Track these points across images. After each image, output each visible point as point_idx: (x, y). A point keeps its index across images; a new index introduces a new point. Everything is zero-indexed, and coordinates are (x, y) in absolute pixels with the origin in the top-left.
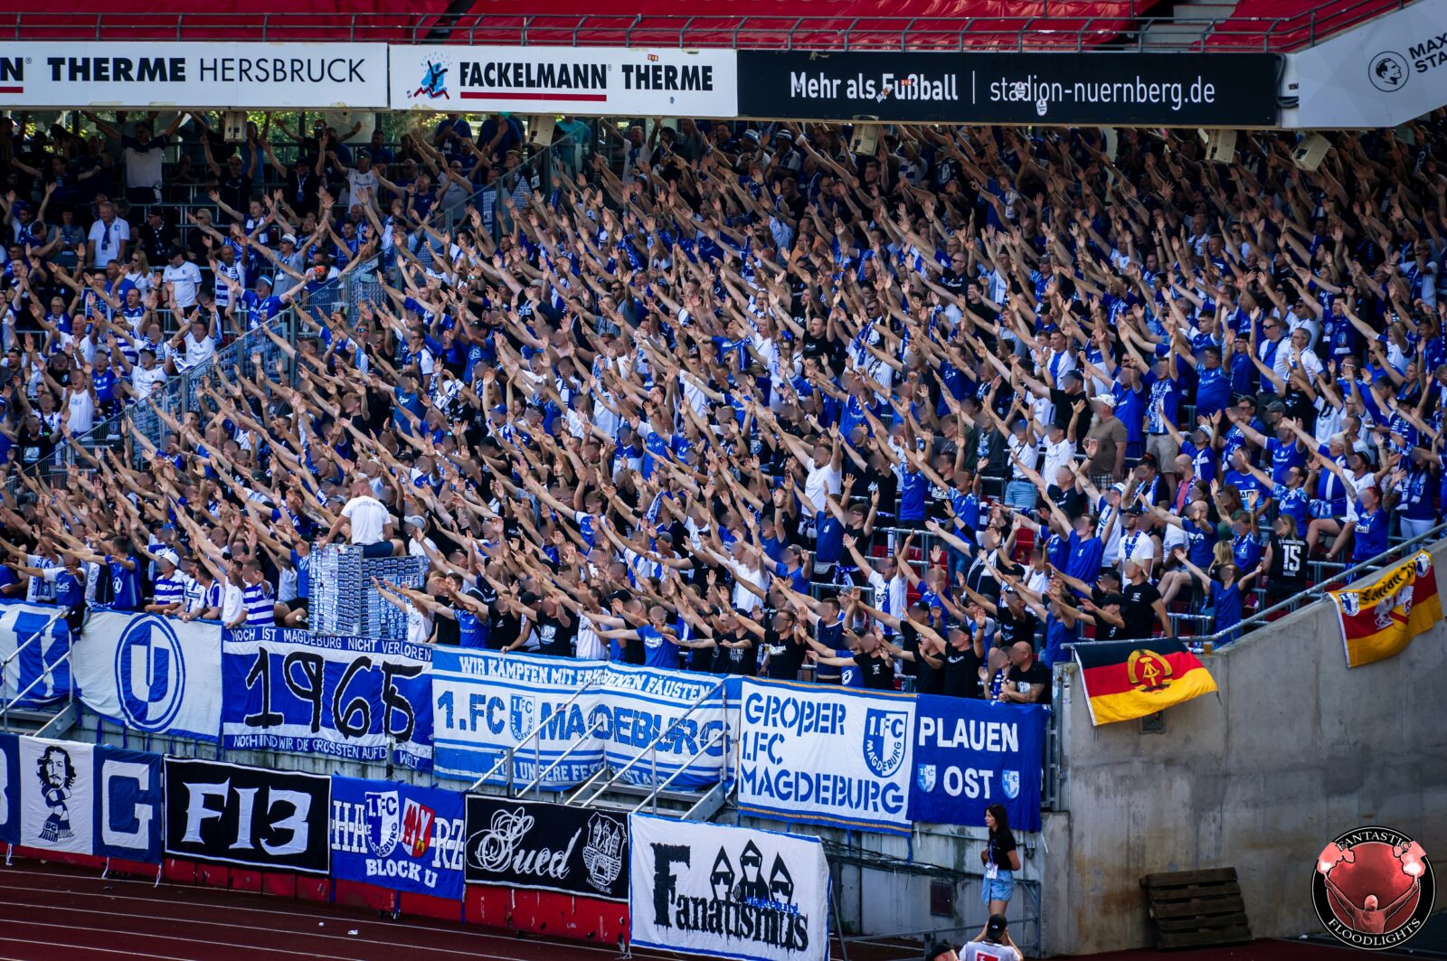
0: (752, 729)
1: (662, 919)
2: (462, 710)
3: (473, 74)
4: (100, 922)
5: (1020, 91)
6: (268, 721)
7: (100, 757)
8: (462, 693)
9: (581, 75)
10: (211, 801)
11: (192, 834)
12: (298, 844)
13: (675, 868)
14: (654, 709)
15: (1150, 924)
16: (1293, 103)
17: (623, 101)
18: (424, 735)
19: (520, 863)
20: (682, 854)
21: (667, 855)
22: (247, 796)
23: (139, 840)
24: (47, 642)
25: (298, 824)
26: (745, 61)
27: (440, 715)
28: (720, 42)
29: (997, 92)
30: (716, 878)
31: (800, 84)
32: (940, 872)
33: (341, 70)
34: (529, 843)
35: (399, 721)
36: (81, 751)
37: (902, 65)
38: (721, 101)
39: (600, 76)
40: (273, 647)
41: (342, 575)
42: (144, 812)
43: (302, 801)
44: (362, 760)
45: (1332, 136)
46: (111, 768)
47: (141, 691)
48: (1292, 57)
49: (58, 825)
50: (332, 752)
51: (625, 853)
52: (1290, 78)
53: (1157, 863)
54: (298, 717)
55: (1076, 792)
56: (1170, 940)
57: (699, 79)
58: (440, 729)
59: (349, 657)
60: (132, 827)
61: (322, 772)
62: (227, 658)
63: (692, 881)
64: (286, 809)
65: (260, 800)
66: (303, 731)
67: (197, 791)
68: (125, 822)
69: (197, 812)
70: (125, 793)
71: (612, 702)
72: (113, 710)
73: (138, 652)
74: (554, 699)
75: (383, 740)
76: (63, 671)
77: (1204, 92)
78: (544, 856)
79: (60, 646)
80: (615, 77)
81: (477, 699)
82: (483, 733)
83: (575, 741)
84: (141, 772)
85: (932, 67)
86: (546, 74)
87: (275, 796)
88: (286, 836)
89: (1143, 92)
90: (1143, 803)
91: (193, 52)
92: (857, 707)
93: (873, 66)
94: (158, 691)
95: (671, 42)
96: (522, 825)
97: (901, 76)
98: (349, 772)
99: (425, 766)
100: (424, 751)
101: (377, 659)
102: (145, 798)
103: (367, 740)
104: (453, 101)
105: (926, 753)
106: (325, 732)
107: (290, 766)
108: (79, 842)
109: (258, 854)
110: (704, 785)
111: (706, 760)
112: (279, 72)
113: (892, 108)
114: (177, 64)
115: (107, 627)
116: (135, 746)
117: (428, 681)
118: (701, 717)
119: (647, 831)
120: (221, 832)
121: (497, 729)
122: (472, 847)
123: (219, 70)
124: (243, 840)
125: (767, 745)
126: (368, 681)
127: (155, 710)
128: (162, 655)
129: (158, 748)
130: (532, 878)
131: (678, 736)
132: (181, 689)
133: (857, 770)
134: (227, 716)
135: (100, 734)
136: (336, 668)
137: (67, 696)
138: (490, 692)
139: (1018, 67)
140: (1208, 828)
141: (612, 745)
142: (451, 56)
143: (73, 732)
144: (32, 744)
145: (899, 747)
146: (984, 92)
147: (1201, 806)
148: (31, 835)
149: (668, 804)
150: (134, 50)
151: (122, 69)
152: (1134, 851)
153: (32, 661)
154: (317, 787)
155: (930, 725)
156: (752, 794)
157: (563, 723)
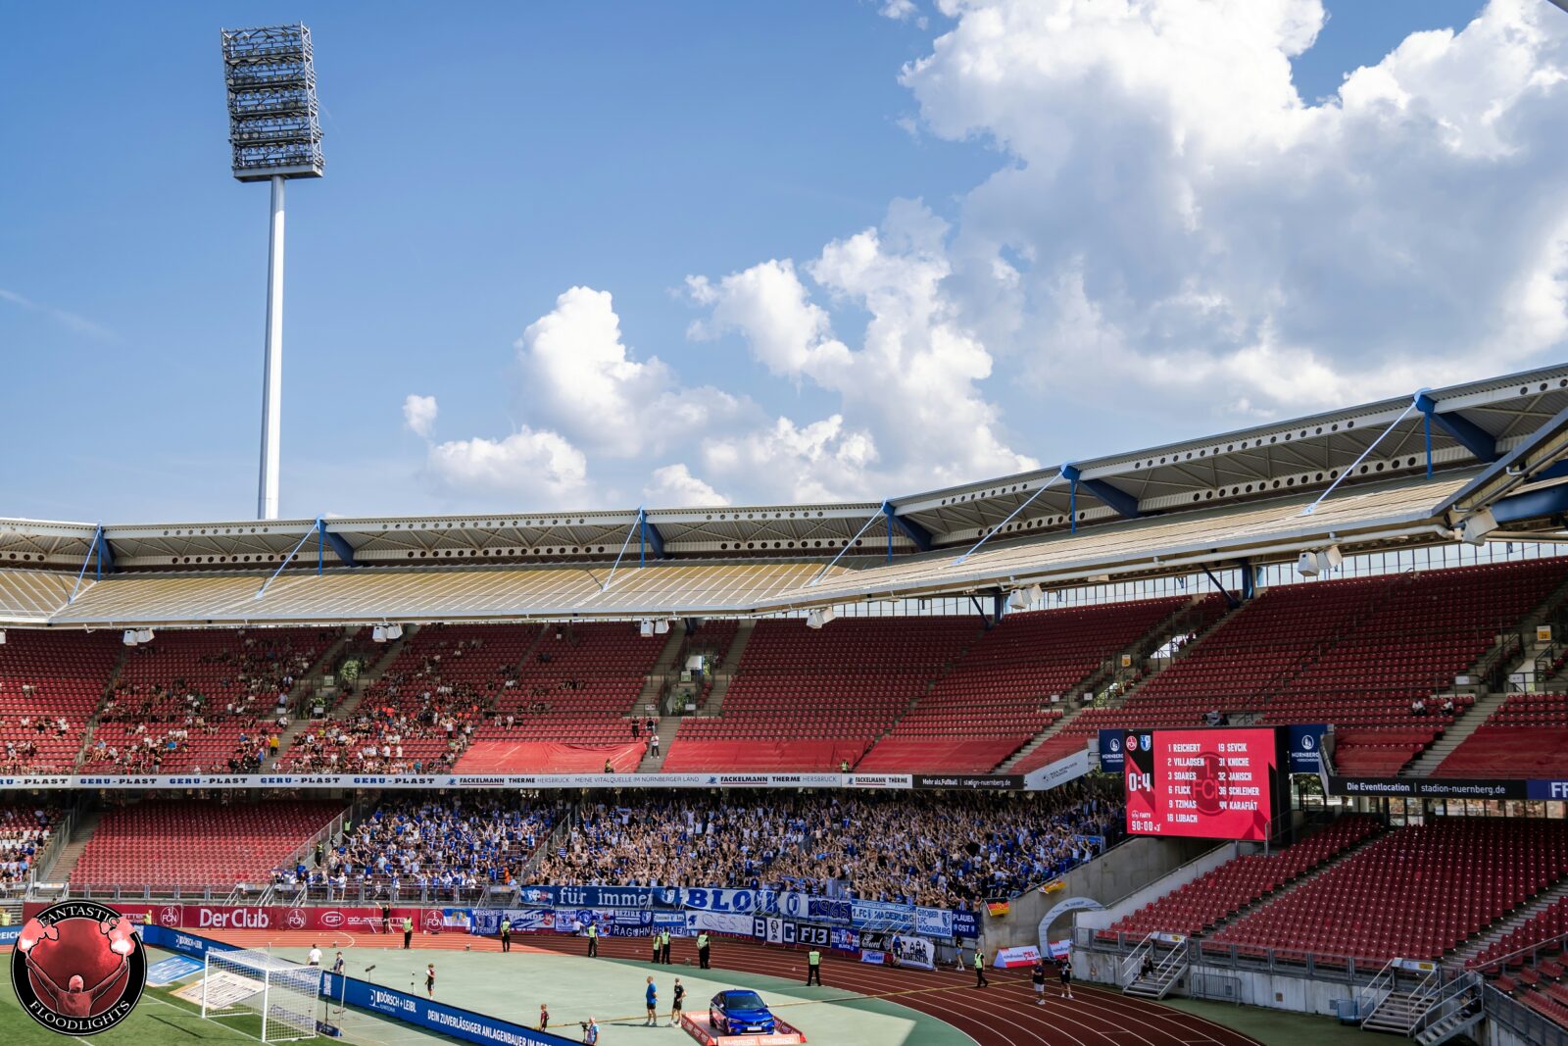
0: (920, 917)
2: (857, 912)
3: (858, 780)
4: (786, 958)
5: (970, 783)
6: (818, 915)
7: (784, 922)
8: (858, 909)
9: (880, 780)
10: (807, 932)
11: (803, 939)
12: (824, 941)
14: (899, 913)
16: (1027, 785)
17: (889, 785)
18: (850, 918)
19: (870, 945)
22: (814, 931)
23: (792, 940)
24: (772, 898)
25: (824, 937)
26: (914, 776)
27: (853, 914)
28: (908, 773)
29: (966, 783)
30: (911, 948)
31: (925, 782)
33: (832, 779)
34: (872, 941)
35: (845, 915)
36: (780, 921)
37: (946, 778)
38: (909, 785)
39: (884, 780)
40: (819, 899)
41: (833, 884)
42: (793, 934)
43: (825, 932)
44: (837, 923)
45: (1035, 792)
46: (786, 925)
47: (791, 908)
48: (1026, 776)
49: (775, 937)
50: (831, 922)
52: (1026, 780)
54: (823, 913)
55: (986, 930)
57: (904, 780)
58: (853, 917)
59: (834, 901)
60: (791, 937)
61: (829, 926)
62: (809, 902)
64: (822, 934)
65: (817, 932)
66: (825, 917)
67: (804, 930)
68: (789, 936)
69: (804, 934)
70: (789, 930)
71: (889, 911)
72: (786, 913)
73: (791, 900)
74: (878, 911)
75: (842, 919)
76: (776, 905)
77: (1008, 783)
78: (875, 943)
79: (775, 899)
80: (887, 780)
81: (861, 910)
82: (862, 917)
83: (882, 919)
84: (792, 926)
85: (952, 778)
86: (873, 780)
87: (819, 931)
88: (822, 939)
89: (995, 783)
90: (1000, 933)
91: (802, 775)
92: (941, 913)
93: (940, 778)
94: (795, 909)
95: (899, 773)
96: (871, 937)
97: (946, 780)
98: (835, 926)
99: (850, 925)
100: (850, 921)
101: (840, 902)
102: (793, 931)
103: (838, 919)
104: (854, 785)
105: (955, 922)
106: (830, 917)
107: (822, 925)
108: (779, 941)
111: (909, 923)
112: (820, 780)
113: (944, 786)
114: (799, 778)
115: (785, 895)
116: (791, 920)
117: (850, 906)
118: (908, 914)
120: (808, 939)
121: (865, 917)
122: (861, 941)
123: (807, 779)
124: (813, 940)
125: (923, 920)
126: (838, 906)
127: (794, 913)
128: (796, 901)
129: (795, 921)
131: (905, 918)
132: (800, 908)
133: (942, 926)
134: (810, 913)
135: (783, 918)
136: (831, 904)
137: (777, 910)
138: (864, 909)
139: (969, 778)
140: (1014, 938)
141: (889, 920)
142: (854, 776)
143: (778, 917)
144: (770, 920)
145: (949, 920)
146: (963, 783)
147: (1012, 933)
148: (769, 939)
150: (790, 775)
151: (787, 779)
152: (998, 942)
153: (769, 902)
154: (828, 929)
155: (956, 916)
156: (919, 931)
157: (879, 916)
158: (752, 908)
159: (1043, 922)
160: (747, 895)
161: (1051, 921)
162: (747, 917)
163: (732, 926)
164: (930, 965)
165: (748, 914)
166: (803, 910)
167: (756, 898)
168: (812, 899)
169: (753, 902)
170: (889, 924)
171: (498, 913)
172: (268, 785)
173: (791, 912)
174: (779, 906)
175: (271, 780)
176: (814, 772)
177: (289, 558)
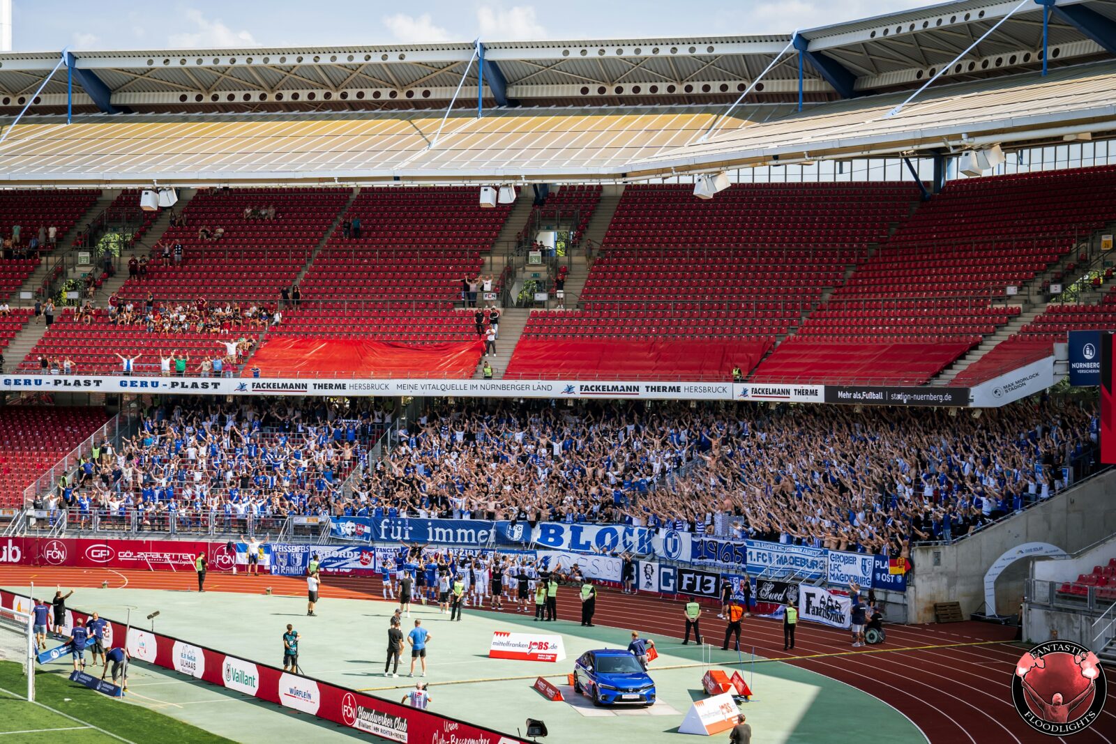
0: (833, 563)
1: (808, 612)
2: (755, 556)
3: (755, 391)
4: (661, 610)
5: (899, 397)
6: (703, 558)
7: (660, 567)
8: (755, 552)
9: (783, 391)
10: (689, 579)
11: (684, 587)
12: (712, 591)
13: (812, 599)
14: (806, 557)
15: (937, 616)
16: (972, 401)
17: (794, 399)
18: (745, 562)
19: (770, 597)
20: (813, 595)
21: (809, 595)
22: (699, 578)
23: (670, 589)
24: (646, 537)
25: (712, 585)
26: (826, 388)
27: (748, 557)
28: (820, 383)
29: (893, 397)
30: (821, 602)
31: (841, 394)
32: (881, 601)
33: (721, 390)
34: (773, 591)
35: (738, 559)
36: (656, 565)
37: (868, 390)
38: (820, 399)
39: (788, 392)
40: (705, 539)
41: (723, 520)
42: (672, 581)
43: (713, 579)
44: (728, 568)
45: (982, 409)
46: (663, 570)
47: (670, 550)
48: (972, 389)
49: (649, 584)
50: (719, 567)
51: (798, 595)
52: (971, 394)
53: (938, 600)
54: (711, 557)
55: (917, 581)
56: (942, 620)
57: (814, 393)
58: (749, 561)
59: (724, 542)
60: (669, 585)
61: (719, 572)
62: (693, 542)
63: (816, 602)
64: (709, 581)
65: (702, 579)
66: (712, 561)
67: (686, 576)
69: (686, 582)
70: (667, 576)
71: (794, 555)
72: (663, 555)
73: (669, 539)
74: (780, 555)
75: (733, 563)
76: (650, 545)
77: (948, 397)
78: (776, 595)
79: (649, 538)
80: (792, 392)
81: (758, 553)
82: (761, 562)
83: (786, 566)
84: (671, 571)
85: (876, 391)
86: (774, 391)
87: (706, 578)
88: (709, 588)
89: (932, 397)
90: (935, 584)
91: (683, 385)
92: (859, 558)
93: (860, 390)
94: (675, 550)
95: (807, 383)
96: (771, 587)
97: (868, 392)
98: (725, 572)
99: (744, 570)
100: (743, 566)
101: (732, 543)
102: (672, 578)
103: (729, 563)
104: (750, 398)
105: (876, 570)
106: (718, 561)
107: (709, 570)
108: (655, 589)
109: (702, 593)
110: (818, 577)
111: (820, 571)
112: (705, 390)
113: (865, 400)
114: (678, 388)
115: (663, 533)
116: (669, 564)
117: (745, 548)
118: (818, 559)
119: (804, 589)
120: (691, 587)
121: (765, 561)
122: (758, 592)
123: (690, 389)
124: (698, 589)
125: (837, 567)
126: (729, 548)
127: (674, 555)
128: (675, 541)
129: (674, 565)
130: (774, 601)
131: (813, 564)
132: (681, 549)
133: (860, 574)
134: (693, 556)
135: (660, 561)
136: (721, 545)
137: (651, 551)
138: (762, 552)
139: (898, 391)
140: (952, 591)
141: (794, 566)
142: (749, 386)
143: (653, 560)
144: (643, 563)
145: (869, 568)
146: (890, 397)
147: (950, 585)
148: (642, 587)
149: (810, 582)
150: (668, 384)
151: (664, 389)
152: (932, 596)
153: (642, 542)
154: (717, 576)
155: (878, 563)
156: (831, 580)
157: (782, 561)
158: (619, 548)
159: (990, 572)
160: (614, 532)
161: (1000, 571)
162: (615, 560)
163: (595, 570)
164: (847, 623)
165: (614, 555)
166: (685, 554)
167: (624, 537)
168: (696, 540)
169: (621, 541)
170: (792, 571)
171: (302, 548)
172: (14, 388)
173: (669, 554)
174: (654, 546)
175: (17, 382)
176: (698, 380)
177: (30, 103)
